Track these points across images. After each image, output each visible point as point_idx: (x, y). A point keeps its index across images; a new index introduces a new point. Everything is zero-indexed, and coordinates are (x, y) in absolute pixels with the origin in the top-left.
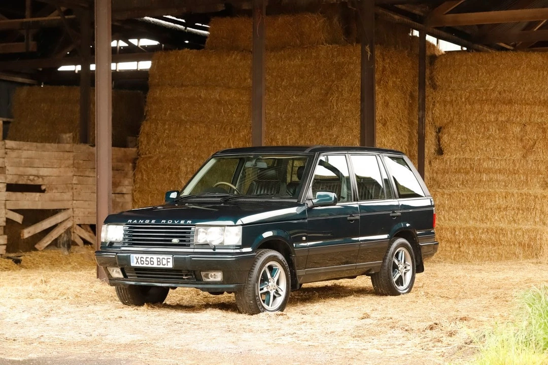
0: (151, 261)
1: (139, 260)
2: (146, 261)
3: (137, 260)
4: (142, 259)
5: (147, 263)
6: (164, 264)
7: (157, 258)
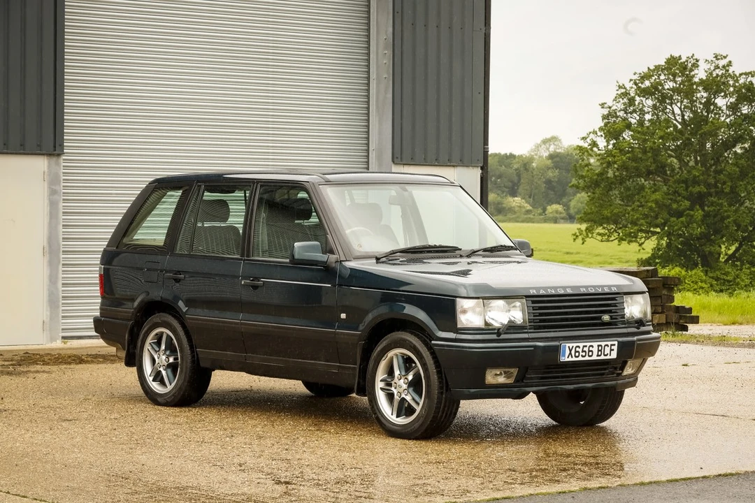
0: (589, 351)
1: (573, 352)
2: (583, 351)
3: (570, 351)
4: (577, 349)
5: (584, 354)
6: (606, 353)
7: (599, 346)
